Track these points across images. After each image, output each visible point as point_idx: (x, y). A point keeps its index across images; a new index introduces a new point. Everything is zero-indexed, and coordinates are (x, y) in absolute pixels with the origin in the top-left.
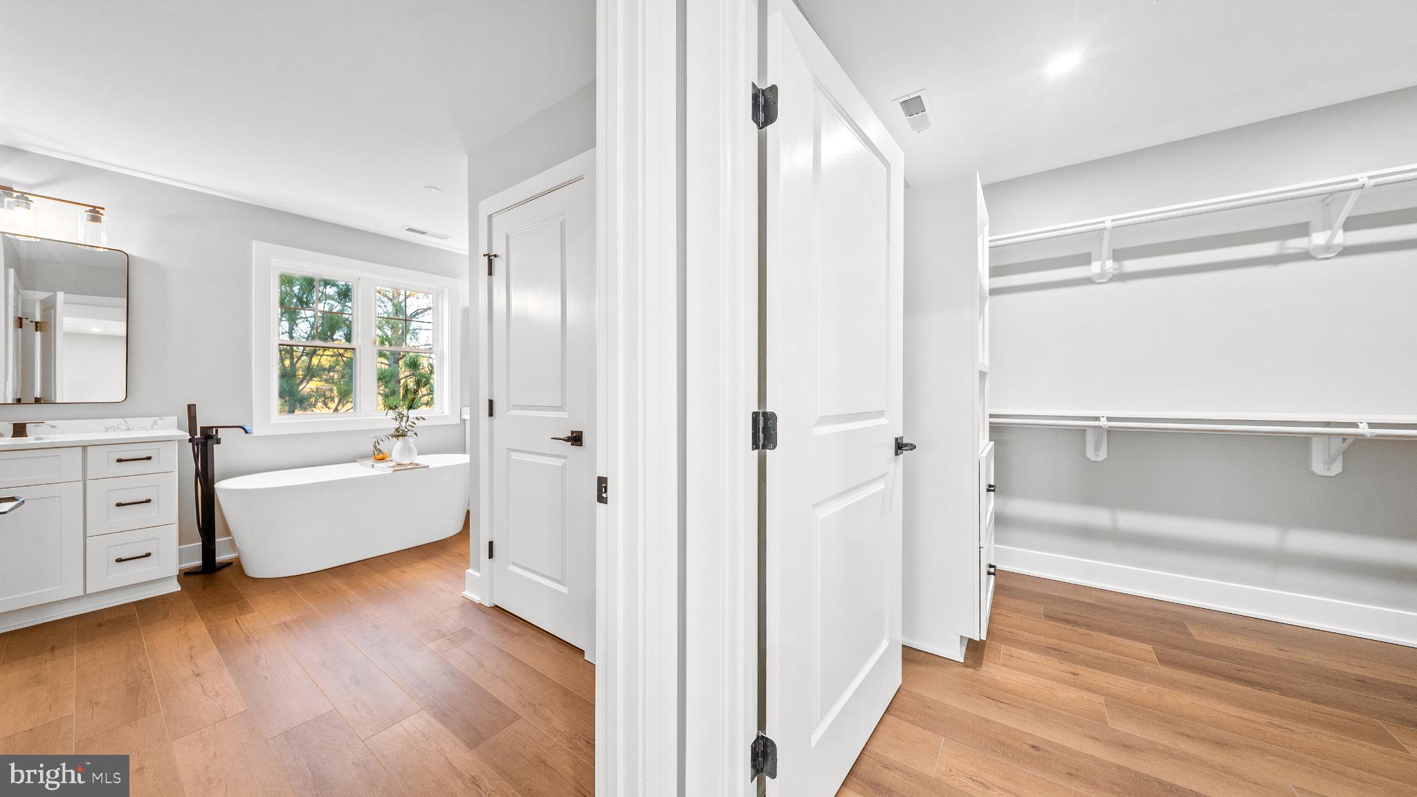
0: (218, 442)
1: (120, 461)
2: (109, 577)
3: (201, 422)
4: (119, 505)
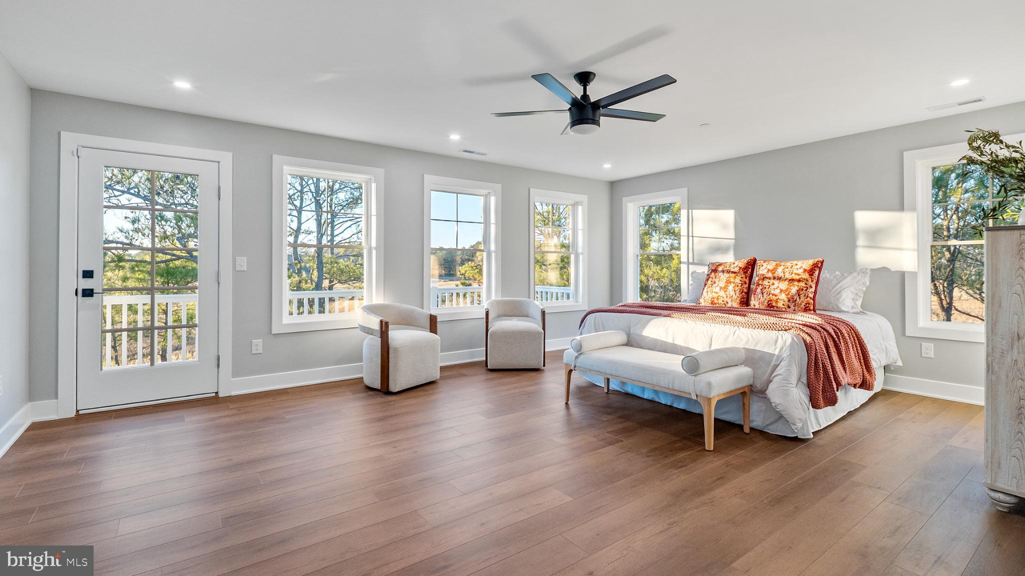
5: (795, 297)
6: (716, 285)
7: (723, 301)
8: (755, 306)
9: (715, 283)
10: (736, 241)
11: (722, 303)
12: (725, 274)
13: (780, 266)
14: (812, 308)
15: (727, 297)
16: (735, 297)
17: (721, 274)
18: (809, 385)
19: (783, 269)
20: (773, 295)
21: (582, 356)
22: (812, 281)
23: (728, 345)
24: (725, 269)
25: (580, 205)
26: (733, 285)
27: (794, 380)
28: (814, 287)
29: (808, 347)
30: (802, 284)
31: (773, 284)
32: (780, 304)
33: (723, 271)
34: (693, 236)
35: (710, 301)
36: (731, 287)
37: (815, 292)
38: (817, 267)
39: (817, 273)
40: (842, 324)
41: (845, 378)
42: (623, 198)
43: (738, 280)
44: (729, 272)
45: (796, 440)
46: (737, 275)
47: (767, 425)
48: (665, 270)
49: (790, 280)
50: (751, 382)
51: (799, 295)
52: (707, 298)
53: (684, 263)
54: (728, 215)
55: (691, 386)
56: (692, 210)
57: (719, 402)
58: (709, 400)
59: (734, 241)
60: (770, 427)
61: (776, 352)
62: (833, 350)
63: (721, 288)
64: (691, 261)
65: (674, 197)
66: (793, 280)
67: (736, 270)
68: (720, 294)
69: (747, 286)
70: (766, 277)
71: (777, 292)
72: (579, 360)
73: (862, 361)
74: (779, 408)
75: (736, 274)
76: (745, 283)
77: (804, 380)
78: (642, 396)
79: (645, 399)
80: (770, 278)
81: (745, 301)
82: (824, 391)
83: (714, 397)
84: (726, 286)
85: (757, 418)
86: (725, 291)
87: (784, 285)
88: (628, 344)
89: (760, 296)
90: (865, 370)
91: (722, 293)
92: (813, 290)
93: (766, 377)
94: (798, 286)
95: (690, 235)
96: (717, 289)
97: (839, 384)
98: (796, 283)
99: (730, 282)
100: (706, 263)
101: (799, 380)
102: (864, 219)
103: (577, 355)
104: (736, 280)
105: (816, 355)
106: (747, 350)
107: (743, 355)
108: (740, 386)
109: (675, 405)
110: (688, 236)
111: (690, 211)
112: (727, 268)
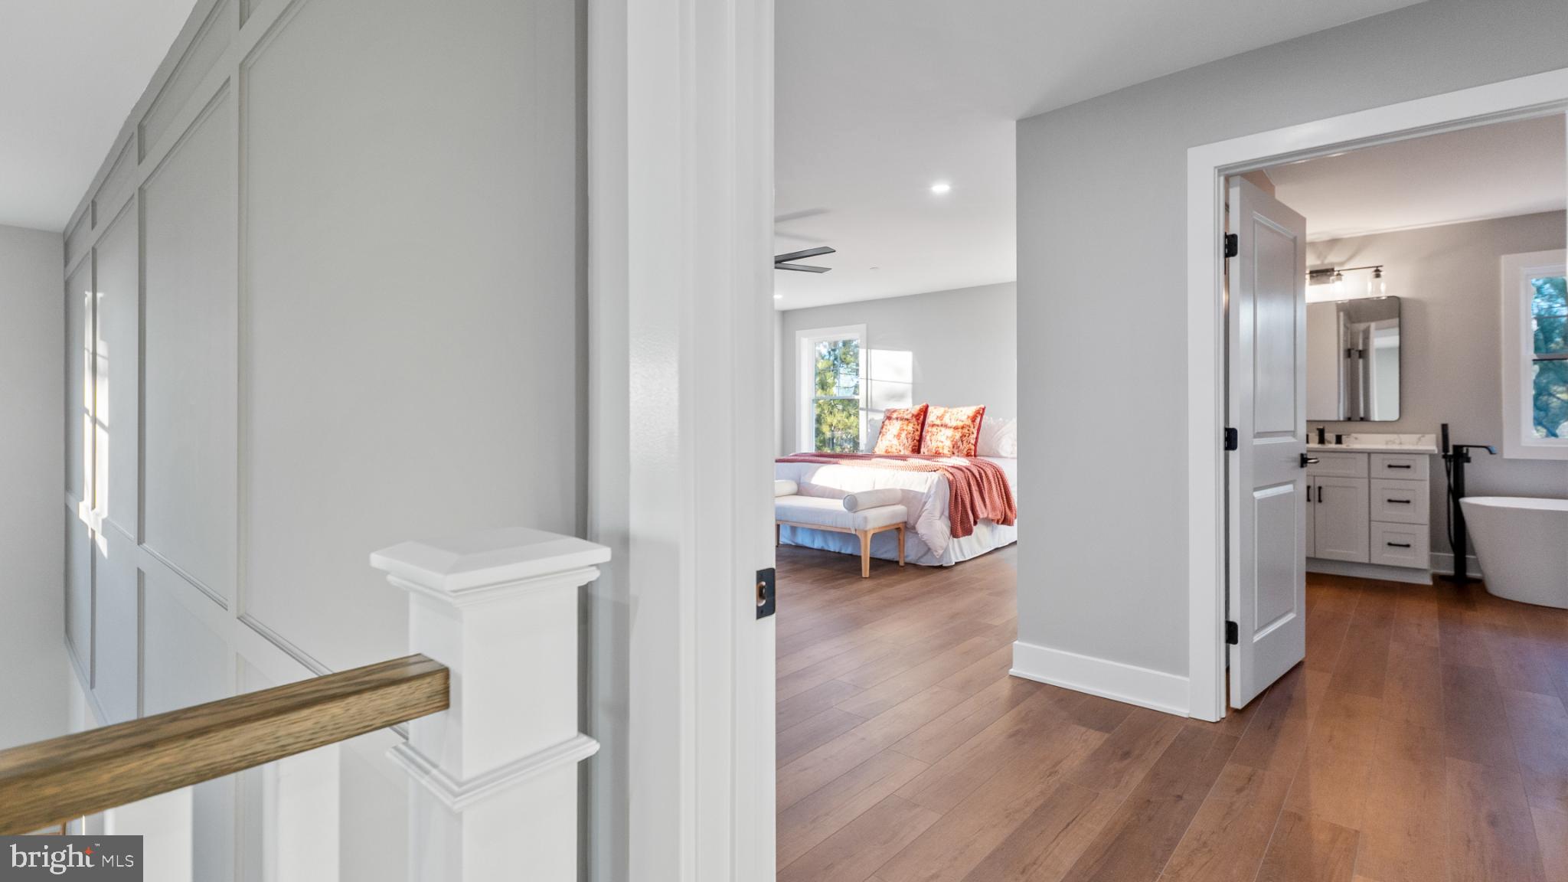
0: (1468, 460)
1: (1390, 466)
2: (1385, 555)
3: (1453, 441)
4: (1390, 501)
5: (959, 444)
6: (890, 432)
7: (896, 448)
8: (924, 452)
9: (889, 430)
10: (915, 389)
12: (899, 421)
13: (948, 412)
14: (973, 453)
15: (899, 444)
16: (907, 444)
17: (895, 421)
18: (951, 518)
19: (950, 416)
20: (940, 441)
22: (974, 427)
23: (888, 487)
24: (899, 416)
26: (905, 432)
27: (937, 514)
28: (975, 432)
29: (950, 483)
30: (966, 431)
31: (941, 431)
32: (946, 451)
33: (897, 419)
34: (871, 380)
35: (884, 448)
36: (903, 435)
37: (977, 438)
38: (980, 413)
39: (978, 419)
40: (989, 466)
41: (982, 513)
43: (910, 428)
44: (902, 419)
45: (941, 567)
47: (920, 558)
48: (852, 417)
49: (955, 427)
50: (905, 519)
51: (962, 441)
52: (882, 444)
53: (862, 409)
54: (907, 358)
55: (850, 522)
56: (871, 349)
57: (874, 535)
58: (866, 532)
59: (912, 386)
60: (922, 560)
61: (926, 491)
62: (974, 488)
63: (894, 436)
64: (868, 407)
65: (854, 333)
66: (958, 427)
67: (909, 417)
68: (893, 442)
69: (919, 433)
70: (935, 424)
71: (943, 439)
73: (1005, 499)
74: (925, 538)
75: (909, 422)
76: (917, 430)
77: (947, 513)
78: (812, 547)
80: (938, 426)
81: (917, 450)
82: (962, 522)
83: (870, 530)
84: (898, 434)
85: (911, 553)
86: (898, 439)
87: (950, 432)
88: (799, 493)
89: (930, 443)
90: (1007, 507)
91: (895, 441)
92: (975, 436)
93: (917, 514)
94: (962, 433)
95: (869, 377)
96: (891, 437)
97: (976, 516)
98: (960, 430)
99: (903, 430)
100: (880, 409)
101: (942, 514)
105: (956, 491)
106: (902, 490)
107: (899, 495)
108: (894, 522)
109: (843, 551)
110: (867, 379)
111: (869, 350)
112: (901, 415)
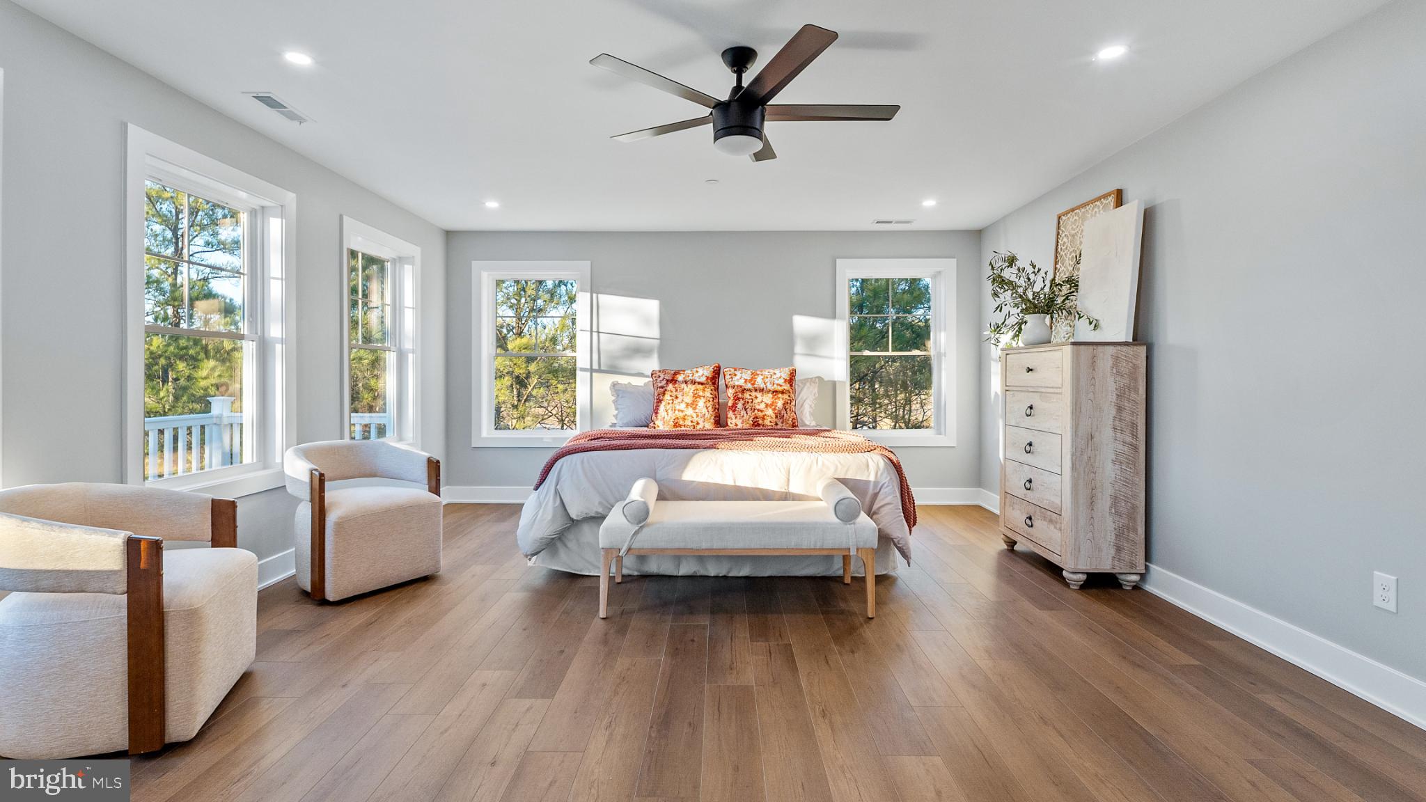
5: (782, 413)
6: (679, 400)
7: (692, 422)
8: (736, 425)
9: (677, 397)
10: (661, 342)
11: (690, 424)
12: (690, 386)
13: (757, 374)
14: (797, 424)
15: (697, 416)
16: (707, 416)
17: (684, 386)
19: (763, 379)
20: (758, 410)
21: (645, 530)
22: (793, 393)
24: (687, 379)
25: (408, 264)
26: (702, 399)
28: (794, 399)
29: (896, 467)
30: (786, 396)
31: (756, 397)
32: (767, 422)
33: (685, 382)
34: (598, 332)
35: (672, 423)
36: (701, 403)
38: (794, 376)
39: (793, 384)
42: (473, 262)
43: (708, 393)
44: (694, 382)
46: (706, 387)
49: (773, 392)
51: (786, 410)
52: (667, 418)
54: (652, 307)
55: (850, 538)
56: (598, 294)
58: (874, 551)
59: (658, 341)
61: (872, 478)
63: (687, 405)
64: (595, 366)
65: (573, 271)
66: (776, 391)
67: (703, 379)
68: (686, 413)
69: (717, 400)
70: (745, 389)
71: (762, 406)
72: (639, 536)
75: (704, 386)
76: (716, 397)
79: (681, 576)
80: (750, 390)
81: (721, 421)
84: (693, 401)
86: (695, 409)
87: (768, 398)
89: (743, 412)
91: (690, 411)
92: (794, 403)
94: (783, 399)
95: (595, 329)
96: (683, 406)
98: (780, 395)
99: (699, 397)
102: (803, 324)
103: (637, 528)
104: (706, 393)
110: (591, 331)
111: (594, 295)
112: (690, 378)
